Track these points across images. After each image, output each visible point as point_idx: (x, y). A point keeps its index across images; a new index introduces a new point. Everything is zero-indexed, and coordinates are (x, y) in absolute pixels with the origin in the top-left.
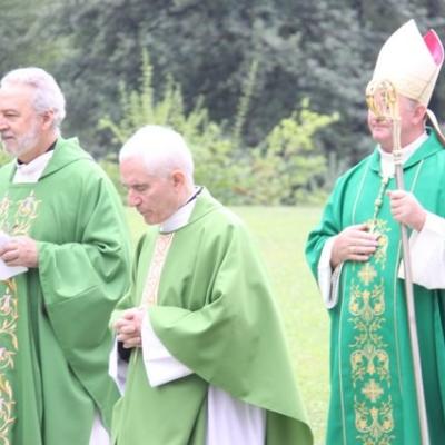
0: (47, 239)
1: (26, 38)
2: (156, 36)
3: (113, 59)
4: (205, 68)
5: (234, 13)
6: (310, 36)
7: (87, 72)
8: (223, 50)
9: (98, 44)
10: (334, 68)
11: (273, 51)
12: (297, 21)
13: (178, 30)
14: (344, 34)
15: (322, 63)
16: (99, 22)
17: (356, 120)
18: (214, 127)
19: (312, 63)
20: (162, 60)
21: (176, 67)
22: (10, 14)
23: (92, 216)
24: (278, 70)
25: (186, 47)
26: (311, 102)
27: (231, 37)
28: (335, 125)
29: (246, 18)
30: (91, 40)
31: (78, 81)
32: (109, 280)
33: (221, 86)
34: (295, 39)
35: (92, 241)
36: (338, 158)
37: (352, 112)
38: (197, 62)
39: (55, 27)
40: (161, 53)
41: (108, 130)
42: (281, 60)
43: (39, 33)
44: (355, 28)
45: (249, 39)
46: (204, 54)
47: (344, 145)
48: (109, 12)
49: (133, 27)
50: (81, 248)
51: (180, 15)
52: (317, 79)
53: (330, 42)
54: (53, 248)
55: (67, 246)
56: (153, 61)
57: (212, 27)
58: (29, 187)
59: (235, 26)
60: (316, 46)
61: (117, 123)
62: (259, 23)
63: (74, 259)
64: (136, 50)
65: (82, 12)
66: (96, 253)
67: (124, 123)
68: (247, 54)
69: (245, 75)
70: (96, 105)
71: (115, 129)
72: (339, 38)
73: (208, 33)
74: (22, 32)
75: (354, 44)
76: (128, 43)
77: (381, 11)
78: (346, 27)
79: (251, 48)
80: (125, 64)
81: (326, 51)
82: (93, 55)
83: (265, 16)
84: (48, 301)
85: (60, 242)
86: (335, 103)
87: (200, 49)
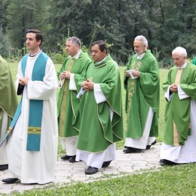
0: (142, 71)
1: (41, 24)
2: (71, 24)
3: (61, 29)
4: (82, 32)
5: (90, 20)
6: (107, 26)
7: (55, 32)
8: (87, 28)
9: (58, 26)
10: (113, 33)
11: (99, 29)
12: (105, 22)
13: (76, 23)
14: (116, 25)
15: (110, 32)
16: (58, 21)
17: (118, 46)
18: (84, 46)
19: (108, 32)
20: (73, 30)
21: (76, 32)
22: (37, 18)
23: (152, 68)
24: (100, 33)
25: (78, 27)
26: (107, 41)
27: (89, 25)
28: (112, 46)
29: (92, 21)
30: (56, 25)
31: (53, 35)
32: (154, 81)
33: (86, 36)
34: (104, 26)
35: (151, 73)
36: (113, 55)
37: (117, 44)
38: (81, 31)
39: (48, 21)
40: (72, 28)
41: (60, 46)
42: (100, 31)
43: (44, 23)
44: (118, 24)
45: (93, 26)
46: (83, 29)
47: (115, 51)
48: (60, 18)
49: (66, 22)
50: (149, 74)
51: (77, 20)
52: (109, 36)
53: (112, 27)
54: (143, 74)
55: (146, 73)
56: (70, 30)
57: (85, 23)
58: (139, 60)
59: (90, 23)
60: (109, 28)
61: (62, 45)
62: (95, 22)
63: (147, 76)
64: (66, 28)
65: (54, 18)
66: (152, 75)
67: (63, 44)
68: (93, 29)
69: (92, 34)
70: (57, 40)
71: (61, 46)
72: (114, 26)
73: (83, 24)
74: (40, 22)
75: (118, 28)
76: (65, 26)
77: (124, 20)
78: (116, 24)
79: (94, 28)
80: (64, 31)
81: (111, 29)
82: (56, 28)
83: (97, 21)
84: (142, 84)
85: (144, 72)
86: (113, 41)
87: (82, 28)
